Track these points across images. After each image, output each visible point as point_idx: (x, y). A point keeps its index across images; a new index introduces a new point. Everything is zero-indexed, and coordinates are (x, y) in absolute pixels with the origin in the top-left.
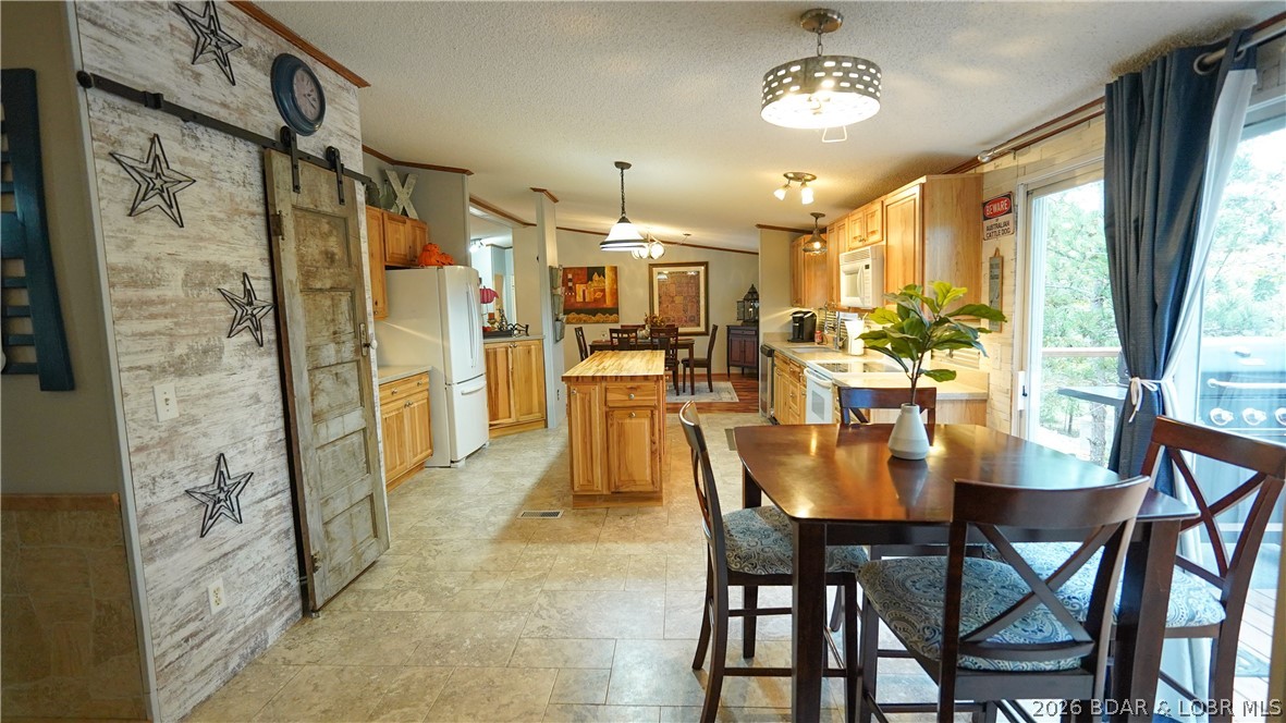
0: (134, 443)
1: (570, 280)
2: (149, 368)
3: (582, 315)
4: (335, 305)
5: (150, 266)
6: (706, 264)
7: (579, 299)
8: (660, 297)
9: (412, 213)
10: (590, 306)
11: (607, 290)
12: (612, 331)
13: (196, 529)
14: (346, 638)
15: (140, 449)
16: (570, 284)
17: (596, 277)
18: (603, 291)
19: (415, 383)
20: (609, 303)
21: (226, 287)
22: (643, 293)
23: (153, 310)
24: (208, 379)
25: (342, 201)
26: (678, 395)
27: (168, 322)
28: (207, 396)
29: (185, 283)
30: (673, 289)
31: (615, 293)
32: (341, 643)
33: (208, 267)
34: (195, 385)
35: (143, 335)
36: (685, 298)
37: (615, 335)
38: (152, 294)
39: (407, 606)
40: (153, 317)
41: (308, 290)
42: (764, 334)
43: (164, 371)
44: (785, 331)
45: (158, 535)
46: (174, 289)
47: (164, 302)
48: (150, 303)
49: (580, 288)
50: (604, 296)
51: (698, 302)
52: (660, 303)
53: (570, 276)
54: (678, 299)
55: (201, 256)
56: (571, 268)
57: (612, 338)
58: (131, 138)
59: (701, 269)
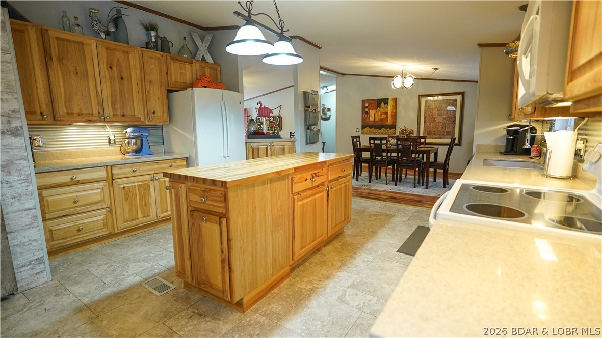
1: (367, 107)
3: (373, 129)
6: (463, 94)
7: (372, 119)
8: (425, 118)
10: (378, 124)
11: (389, 113)
12: (370, 139)
16: (367, 110)
17: (382, 105)
18: (387, 114)
19: (168, 165)
20: (390, 122)
22: (413, 115)
30: (435, 112)
31: (394, 115)
36: (444, 118)
37: (372, 142)
44: (500, 143)
49: (372, 112)
50: (387, 117)
51: (454, 121)
52: (425, 122)
53: (367, 105)
54: (439, 119)
56: (367, 100)
57: (370, 143)
59: (459, 98)
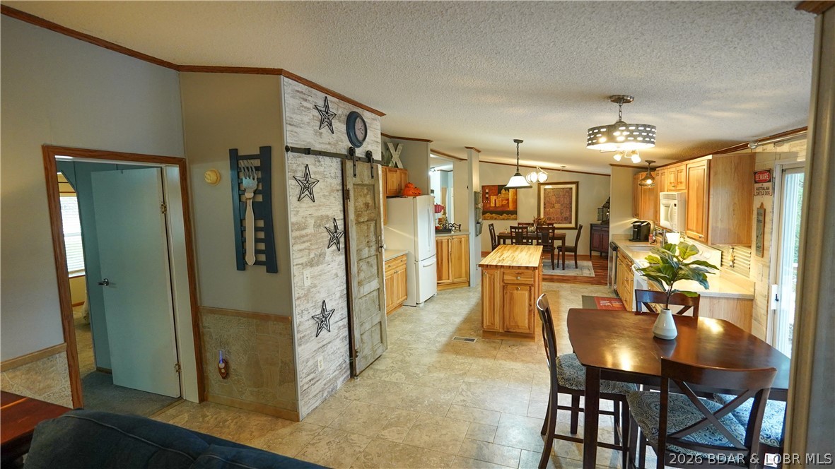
0: (297, 296)
1: (487, 193)
2: (302, 264)
3: (494, 215)
4: (368, 228)
5: (303, 221)
6: (577, 183)
7: (492, 205)
8: (545, 204)
9: (400, 165)
10: (499, 210)
11: (510, 200)
12: (512, 228)
13: (315, 333)
14: (370, 391)
15: (298, 298)
16: (487, 196)
17: (503, 191)
18: (508, 200)
19: (399, 261)
20: (511, 208)
21: (327, 226)
22: (534, 201)
23: (305, 239)
24: (321, 267)
25: (373, 177)
26: (553, 269)
27: (308, 244)
28: (320, 275)
29: (314, 227)
30: (553, 199)
31: (515, 202)
32: (368, 393)
33: (322, 217)
34: (316, 270)
35: (300, 250)
36: (562, 205)
37: (513, 230)
38: (304, 232)
39: (397, 379)
40: (304, 242)
41: (358, 223)
42: (613, 235)
43: (306, 265)
44: (627, 233)
45: (303, 335)
46: (310, 230)
47: (307, 235)
48: (303, 236)
49: (493, 198)
50: (508, 203)
51: (571, 208)
52: (545, 208)
53: (487, 191)
54: (557, 206)
55: (319, 213)
56: (488, 186)
57: (511, 232)
58: (300, 168)
59: (574, 186)
